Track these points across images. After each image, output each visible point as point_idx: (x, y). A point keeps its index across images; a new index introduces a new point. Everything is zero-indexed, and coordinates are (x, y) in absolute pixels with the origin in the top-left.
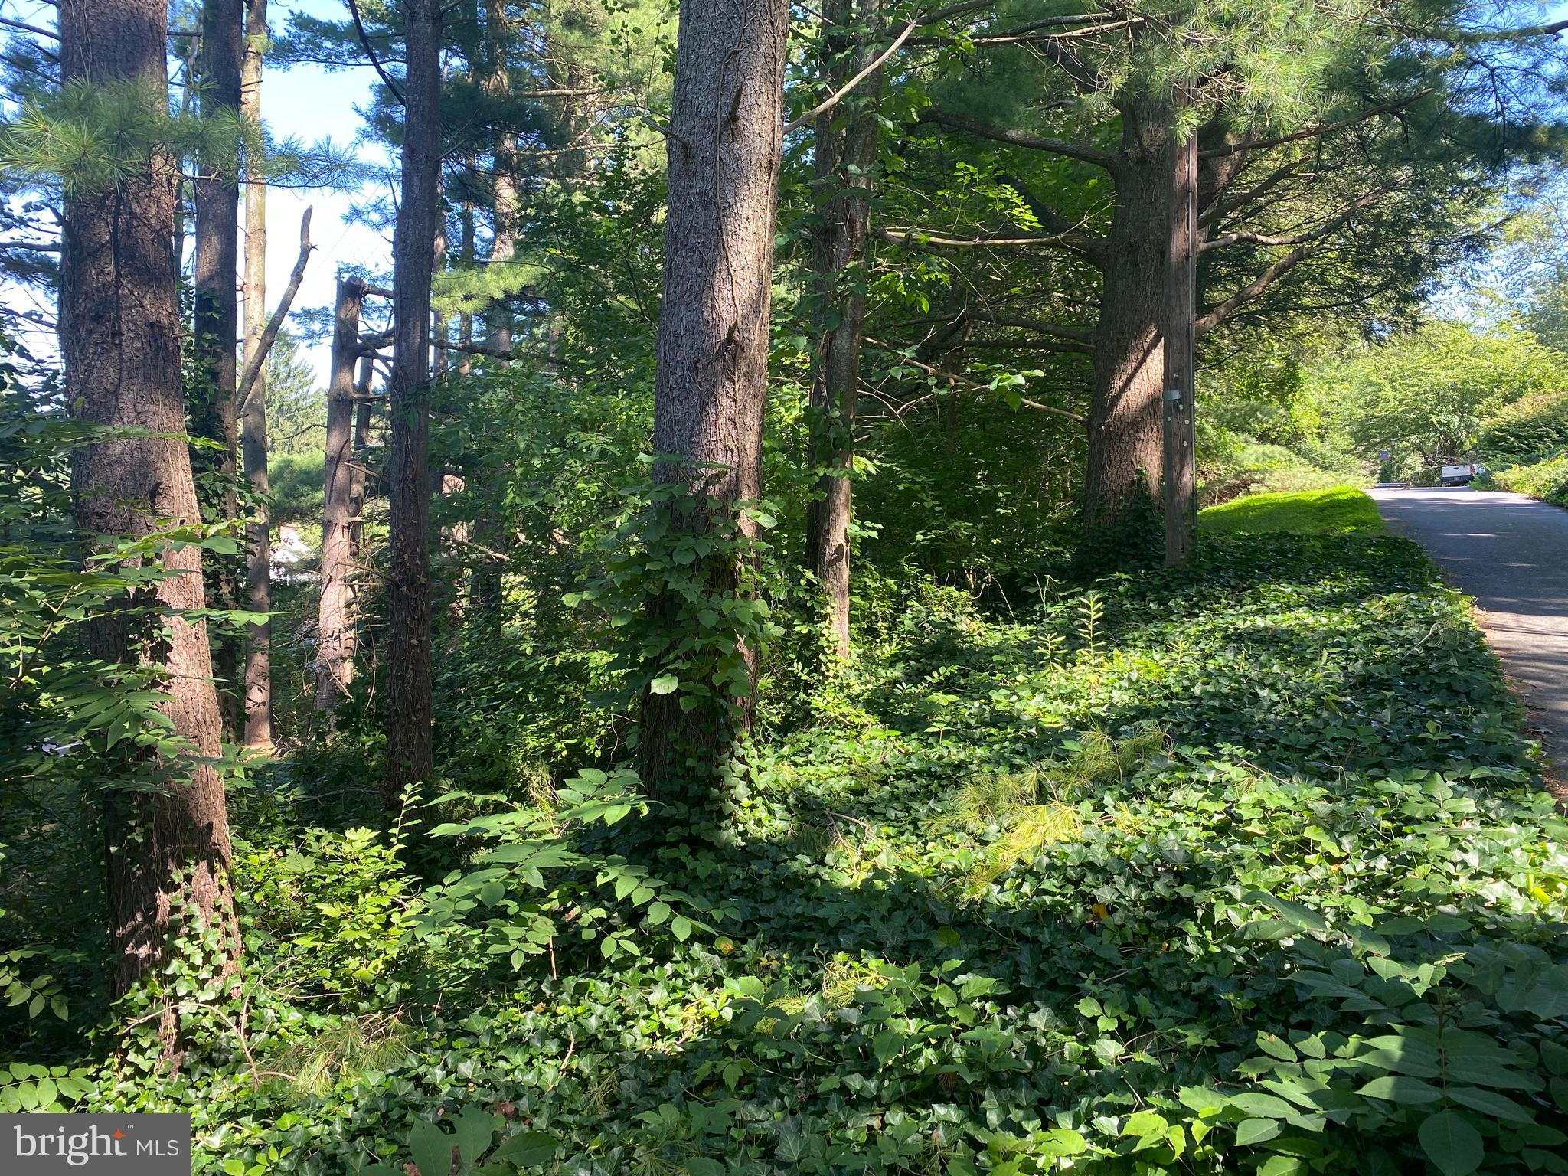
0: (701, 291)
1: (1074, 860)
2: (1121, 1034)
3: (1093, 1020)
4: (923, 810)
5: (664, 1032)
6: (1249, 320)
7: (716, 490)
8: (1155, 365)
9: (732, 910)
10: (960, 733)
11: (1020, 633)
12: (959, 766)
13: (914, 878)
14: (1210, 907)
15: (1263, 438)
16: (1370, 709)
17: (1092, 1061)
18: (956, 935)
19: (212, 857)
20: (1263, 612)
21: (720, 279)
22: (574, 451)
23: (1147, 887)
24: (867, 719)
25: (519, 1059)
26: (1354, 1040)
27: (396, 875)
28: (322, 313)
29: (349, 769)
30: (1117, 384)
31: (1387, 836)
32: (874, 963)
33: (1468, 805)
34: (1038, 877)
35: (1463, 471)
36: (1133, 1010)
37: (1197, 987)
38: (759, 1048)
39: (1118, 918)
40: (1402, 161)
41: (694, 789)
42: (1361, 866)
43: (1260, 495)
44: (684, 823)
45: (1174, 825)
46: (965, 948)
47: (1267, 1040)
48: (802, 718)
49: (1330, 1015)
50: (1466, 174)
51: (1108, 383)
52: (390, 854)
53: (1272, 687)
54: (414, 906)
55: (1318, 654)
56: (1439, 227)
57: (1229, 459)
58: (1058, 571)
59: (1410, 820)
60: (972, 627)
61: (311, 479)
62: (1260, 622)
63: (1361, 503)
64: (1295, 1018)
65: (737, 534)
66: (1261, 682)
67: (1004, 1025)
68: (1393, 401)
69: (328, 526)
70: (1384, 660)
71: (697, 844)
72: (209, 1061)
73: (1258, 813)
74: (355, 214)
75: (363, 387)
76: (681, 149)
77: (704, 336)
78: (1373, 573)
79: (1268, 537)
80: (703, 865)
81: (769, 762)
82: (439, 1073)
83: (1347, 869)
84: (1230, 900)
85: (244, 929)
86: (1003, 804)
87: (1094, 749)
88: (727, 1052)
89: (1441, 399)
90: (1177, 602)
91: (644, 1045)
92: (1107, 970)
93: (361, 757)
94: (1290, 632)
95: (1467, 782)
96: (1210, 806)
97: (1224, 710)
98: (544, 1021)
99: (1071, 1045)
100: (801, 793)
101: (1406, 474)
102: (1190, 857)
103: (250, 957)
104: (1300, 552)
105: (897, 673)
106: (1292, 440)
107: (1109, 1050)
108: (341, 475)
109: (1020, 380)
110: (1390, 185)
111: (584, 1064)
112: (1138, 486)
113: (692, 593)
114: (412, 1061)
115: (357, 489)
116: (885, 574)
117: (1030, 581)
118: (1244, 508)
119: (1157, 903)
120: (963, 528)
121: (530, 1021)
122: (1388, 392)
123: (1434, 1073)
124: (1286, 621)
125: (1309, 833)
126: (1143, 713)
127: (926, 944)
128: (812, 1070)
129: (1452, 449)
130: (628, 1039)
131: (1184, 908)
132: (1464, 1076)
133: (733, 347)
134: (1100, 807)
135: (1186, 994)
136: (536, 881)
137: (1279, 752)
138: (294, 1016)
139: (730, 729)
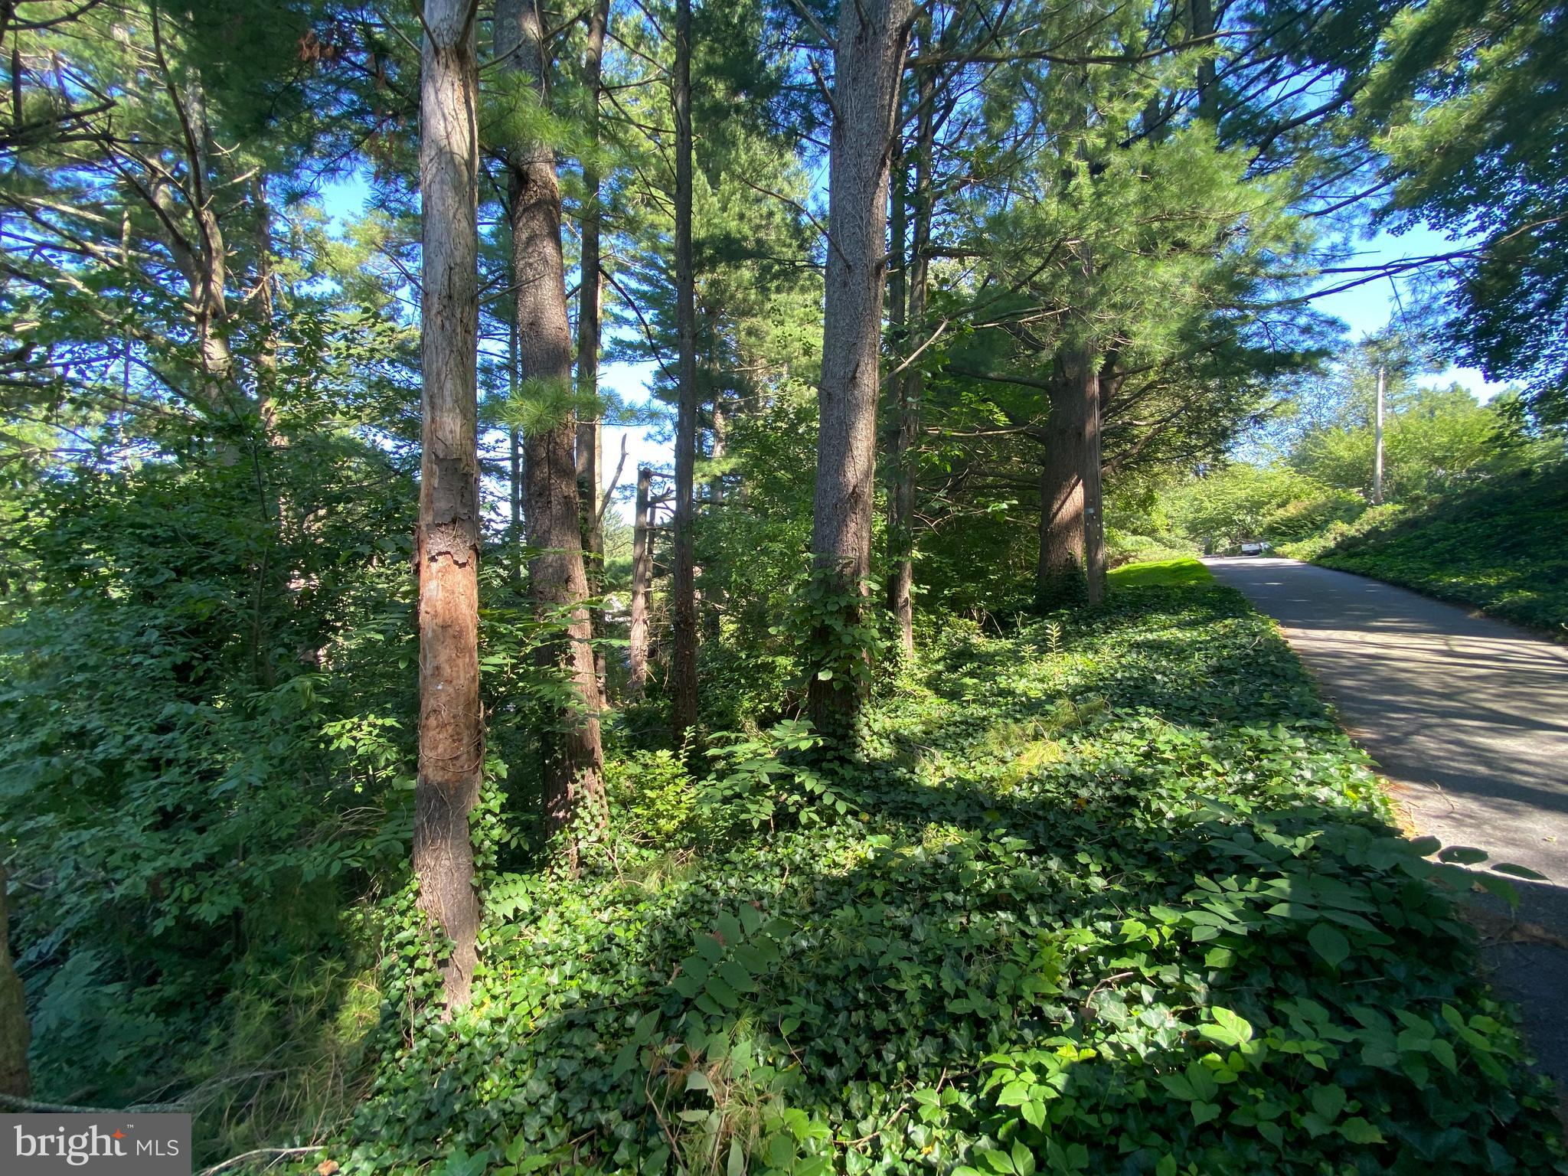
0: (839, 468)
1: (1062, 773)
2: (1104, 874)
3: (1087, 866)
4: (966, 744)
5: (836, 865)
6: (1126, 467)
7: (848, 571)
8: (1078, 495)
9: (867, 798)
10: (983, 701)
11: (1007, 644)
12: (984, 719)
13: (969, 782)
14: (1148, 802)
15: (1135, 532)
16: (1225, 685)
17: (1087, 890)
18: (997, 814)
19: (595, 765)
20: (1151, 631)
21: (848, 461)
22: (765, 552)
23: (1108, 789)
24: (927, 692)
25: (759, 877)
26: (1255, 881)
27: (683, 775)
28: (631, 486)
29: (653, 718)
30: (1056, 507)
31: (1251, 761)
32: (952, 830)
33: (1300, 742)
34: (1041, 782)
35: (1254, 547)
36: (1109, 860)
37: (1148, 847)
38: (893, 875)
39: (1093, 806)
40: (1213, 376)
41: (840, 731)
42: (1237, 778)
43: (1135, 564)
44: (835, 749)
45: (1117, 753)
46: (1005, 822)
47: (1201, 880)
48: (888, 692)
49: (1233, 866)
50: (1252, 381)
51: (1050, 506)
52: (680, 764)
53: (1164, 674)
54: (693, 791)
55: (1192, 655)
56: (1237, 411)
57: (1116, 544)
58: (1026, 609)
59: (1263, 751)
60: (981, 642)
61: (626, 570)
62: (1150, 636)
63: (1199, 567)
64: (1211, 867)
65: (859, 594)
66: (1156, 671)
67: (1033, 867)
68: (1210, 508)
69: (635, 594)
70: (1230, 657)
71: (844, 761)
72: (593, 873)
73: (1169, 747)
74: (650, 436)
75: (651, 523)
76: (826, 398)
77: (840, 491)
78: (1213, 607)
79: (1146, 588)
80: (848, 772)
81: (879, 716)
82: (719, 884)
83: (1229, 780)
84: (1160, 797)
85: (609, 803)
86: (1013, 740)
87: (1064, 709)
88: (874, 877)
89: (1239, 507)
90: (1098, 626)
91: (825, 871)
92: (1091, 837)
93: (657, 713)
94: (1169, 642)
95: (1293, 728)
96: (1138, 742)
97: (1137, 687)
98: (770, 856)
99: (1074, 879)
100: (896, 732)
101: (1220, 550)
102: (1132, 771)
103: (613, 819)
104: (1168, 596)
105: (940, 667)
106: (1152, 532)
107: (1098, 883)
108: (641, 567)
109: (1005, 506)
110: (1207, 390)
111: (795, 881)
112: (1071, 562)
113: (838, 626)
114: (703, 877)
115: (648, 574)
116: (929, 613)
117: (1011, 615)
118: (1128, 572)
119: (1115, 798)
120: (971, 587)
121: (762, 856)
122: (1207, 504)
123: (1312, 902)
124: (1166, 635)
125: (1204, 758)
126: (1089, 689)
127: (980, 819)
128: (923, 888)
129: (1247, 535)
130: (817, 868)
131: (1133, 801)
132: (1331, 904)
133: (856, 496)
134: (1071, 742)
135: (1141, 851)
136: (766, 780)
137: (1173, 711)
138: (635, 850)
139: (858, 698)
